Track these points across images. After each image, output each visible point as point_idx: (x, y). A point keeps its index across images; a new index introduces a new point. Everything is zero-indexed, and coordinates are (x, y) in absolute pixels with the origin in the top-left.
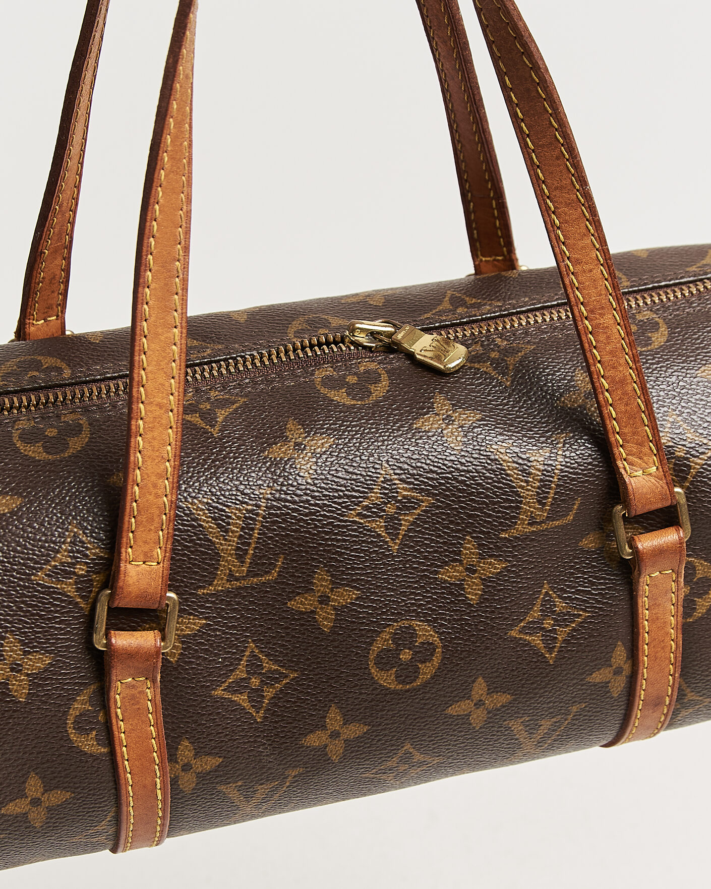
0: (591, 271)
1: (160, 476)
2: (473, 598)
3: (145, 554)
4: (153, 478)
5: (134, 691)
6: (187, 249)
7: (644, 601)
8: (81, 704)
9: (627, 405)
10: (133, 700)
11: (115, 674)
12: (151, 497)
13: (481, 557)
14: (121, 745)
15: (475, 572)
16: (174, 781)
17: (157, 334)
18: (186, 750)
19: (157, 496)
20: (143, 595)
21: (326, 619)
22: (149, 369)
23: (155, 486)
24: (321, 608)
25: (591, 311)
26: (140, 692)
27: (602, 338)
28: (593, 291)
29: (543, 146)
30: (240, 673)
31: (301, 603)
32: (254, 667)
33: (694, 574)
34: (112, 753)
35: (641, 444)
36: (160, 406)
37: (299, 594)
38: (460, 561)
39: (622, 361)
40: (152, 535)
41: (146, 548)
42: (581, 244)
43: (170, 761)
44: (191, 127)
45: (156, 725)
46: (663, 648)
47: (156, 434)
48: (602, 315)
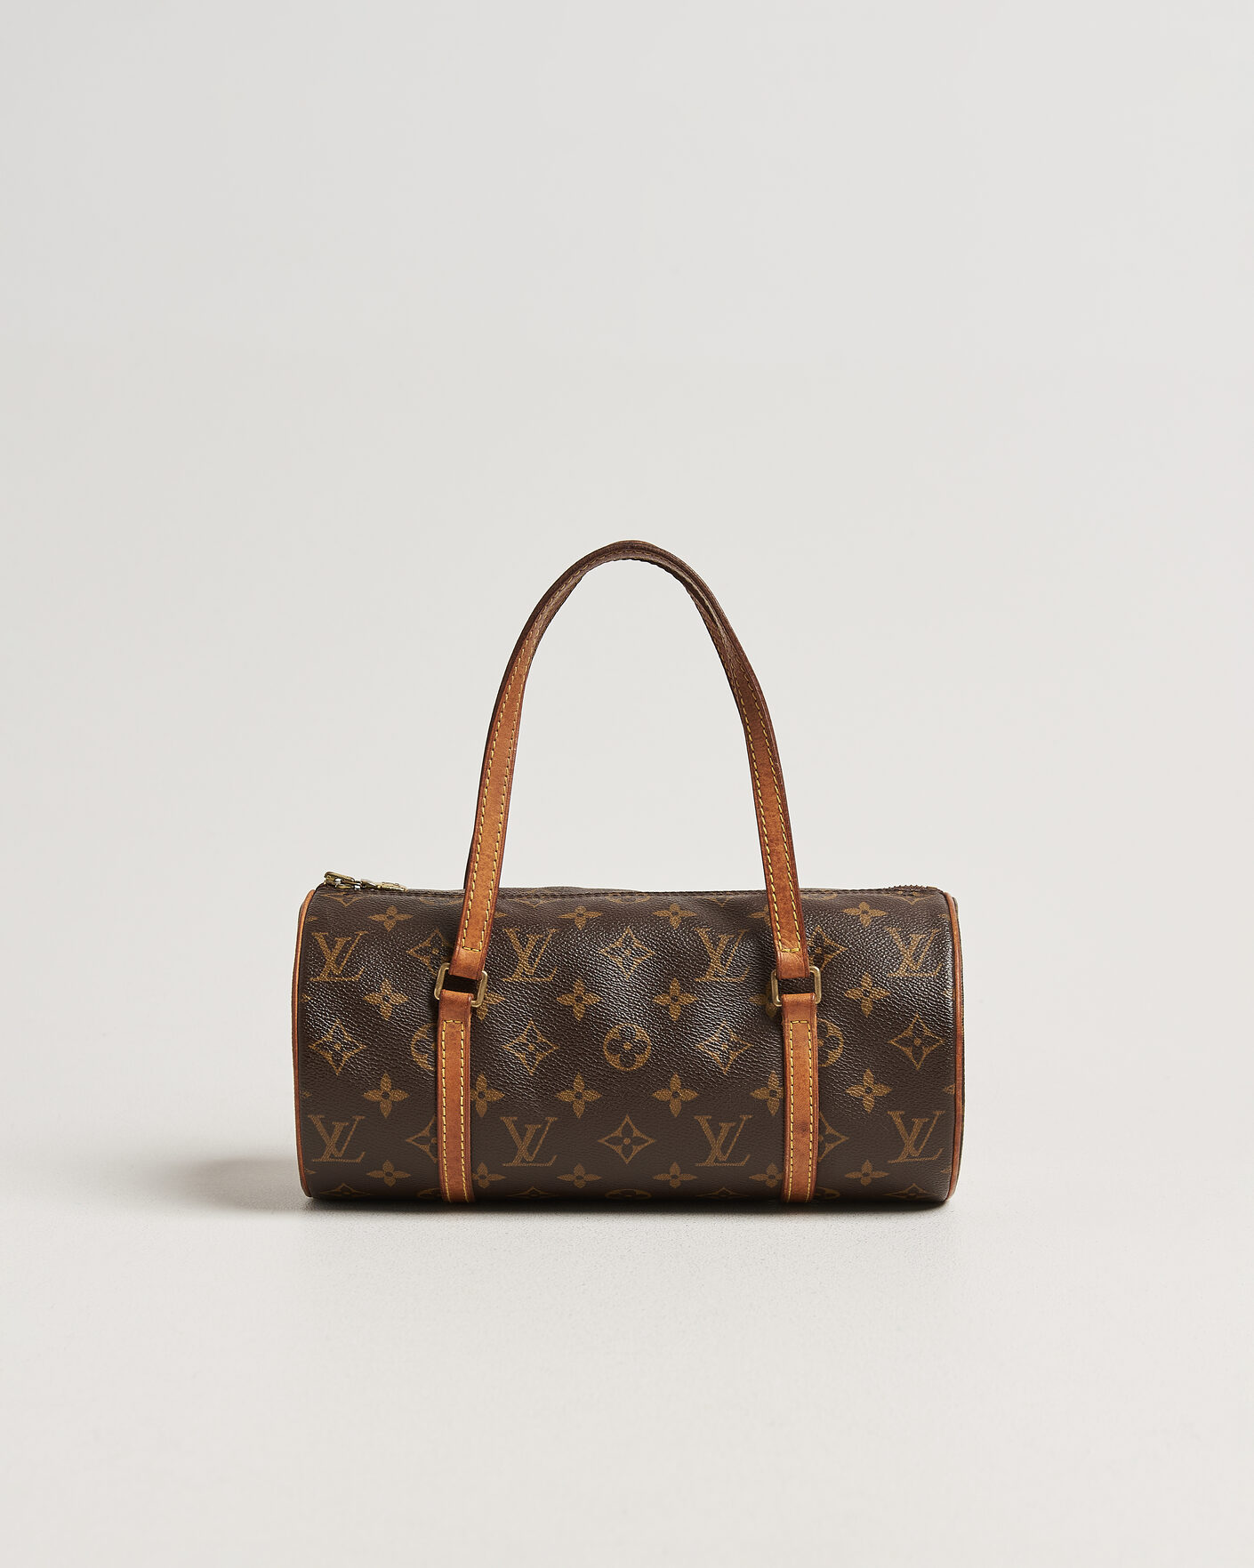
0: (774, 816)
1: (484, 897)
2: (675, 1018)
3: (472, 943)
4: (481, 898)
5: (453, 1030)
6: (512, 771)
7: (790, 1043)
8: (421, 1034)
9: (785, 904)
10: (453, 1037)
11: (443, 1013)
12: (479, 909)
13: (681, 992)
14: (442, 1078)
15: (677, 1000)
16: (473, 1104)
17: (490, 815)
18: (482, 1081)
19: (482, 909)
20: (468, 968)
21: (579, 1012)
22: (484, 834)
23: (482, 903)
24: (577, 1005)
25: (770, 841)
26: (457, 1032)
27: (775, 858)
28: (773, 829)
29: (756, 739)
30: (522, 1038)
31: (566, 1000)
32: (532, 1036)
33: (826, 1033)
34: (436, 1073)
35: (791, 932)
36: (489, 856)
37: (564, 993)
38: (669, 994)
39: (786, 876)
40: (477, 932)
41: (473, 940)
42: (770, 799)
43: (472, 1087)
44: (521, 705)
45: (465, 1058)
46: (804, 1081)
47: (485, 872)
48: (777, 844)
